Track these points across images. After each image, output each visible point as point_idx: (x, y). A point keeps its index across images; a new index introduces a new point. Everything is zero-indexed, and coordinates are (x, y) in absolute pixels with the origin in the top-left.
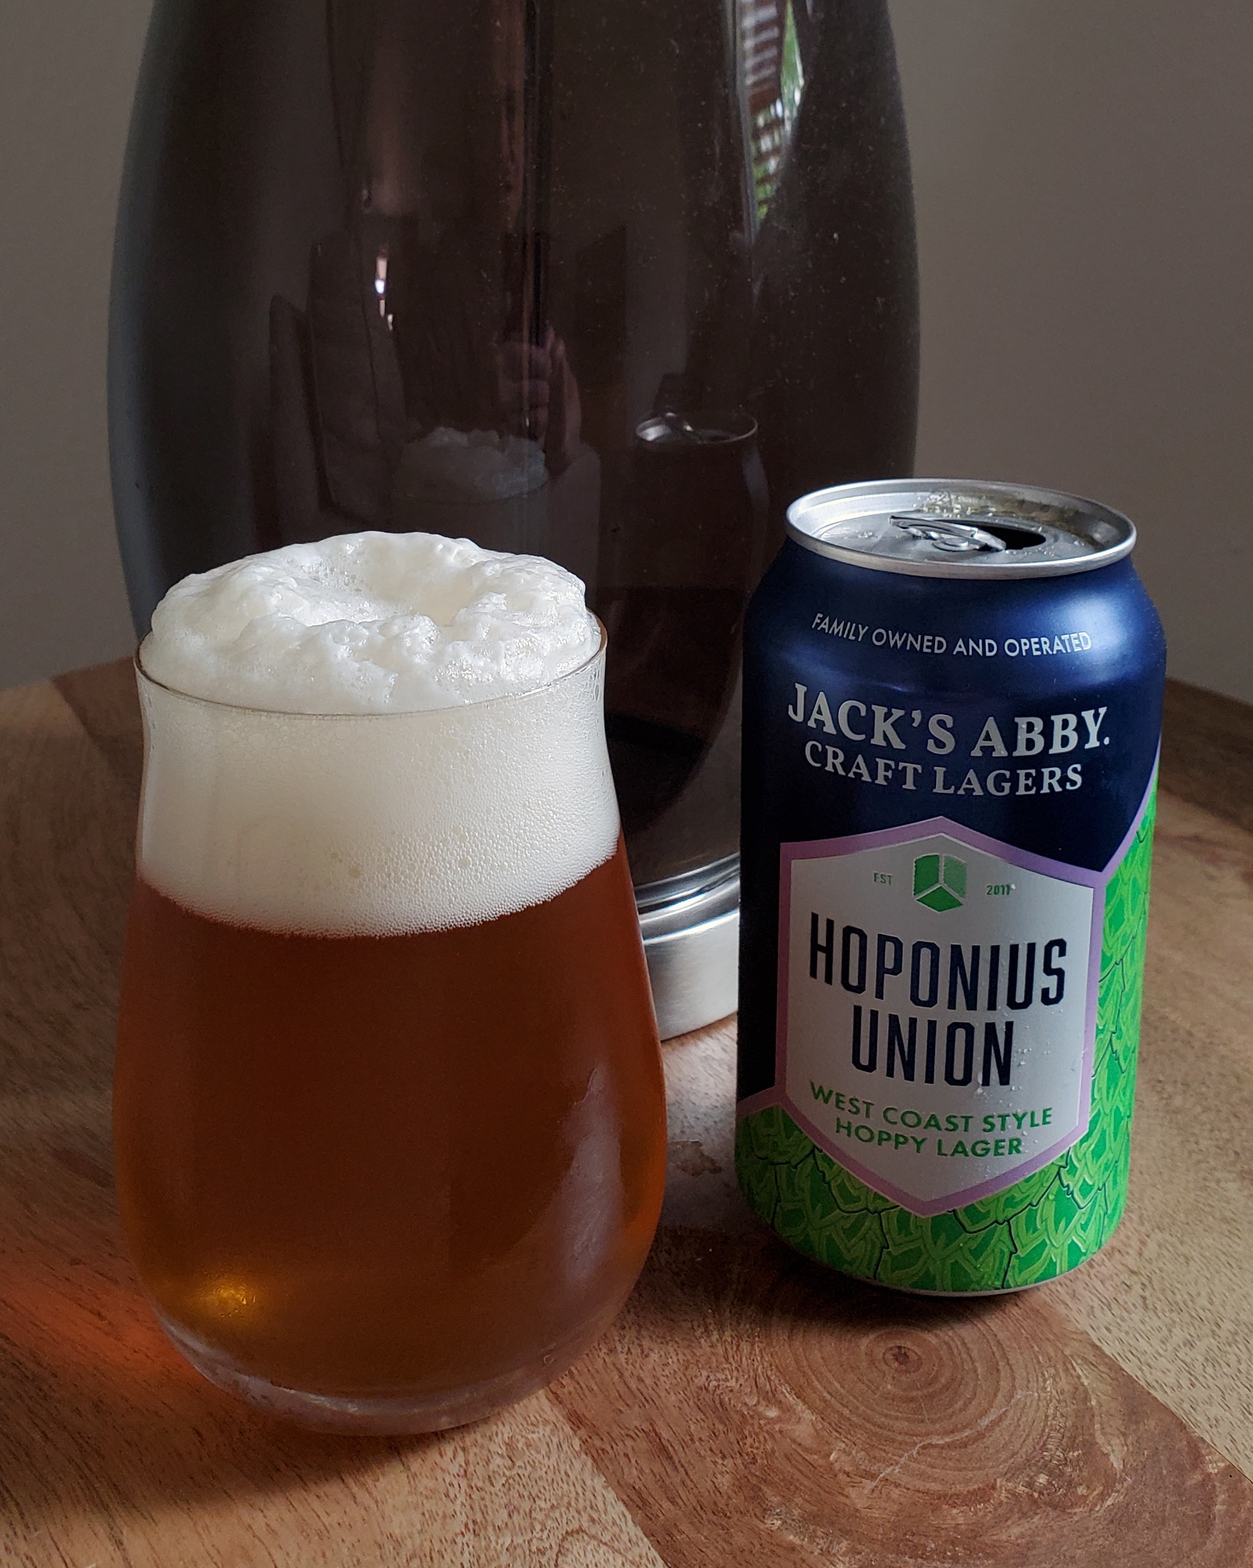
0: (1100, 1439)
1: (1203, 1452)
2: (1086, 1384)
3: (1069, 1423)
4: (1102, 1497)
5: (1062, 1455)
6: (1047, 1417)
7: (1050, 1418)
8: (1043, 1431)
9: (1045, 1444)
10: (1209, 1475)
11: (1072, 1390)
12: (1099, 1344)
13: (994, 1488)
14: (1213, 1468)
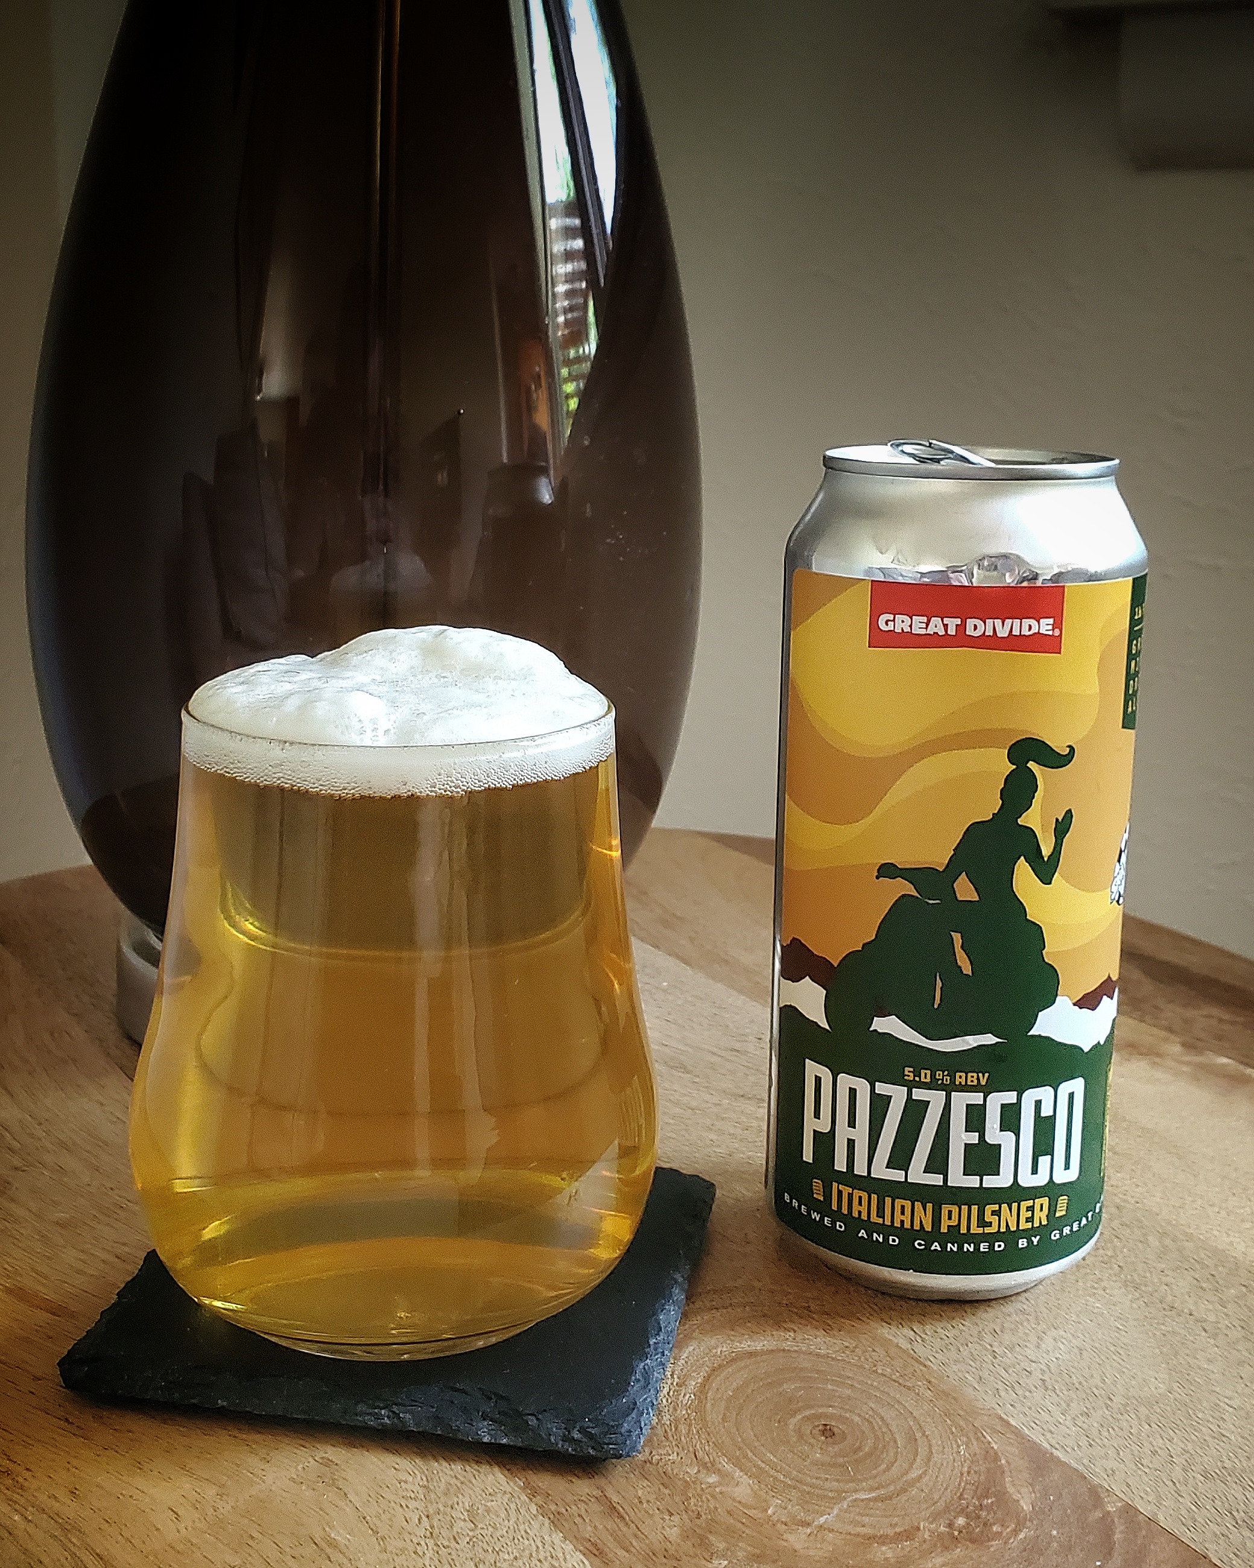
0: (1011, 1489)
1: (1102, 1495)
2: (996, 1448)
3: (982, 1478)
4: (1016, 1532)
5: (977, 1503)
6: (962, 1474)
7: (965, 1475)
8: (959, 1485)
9: (961, 1494)
10: (1109, 1512)
11: (983, 1452)
12: (1005, 1417)
13: (918, 1529)
14: (1112, 1508)
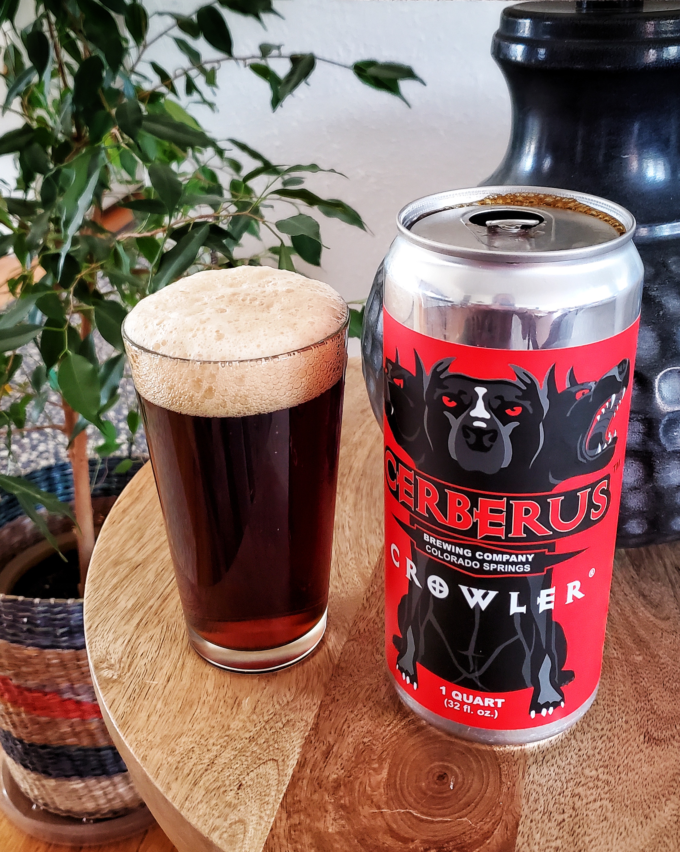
2: (496, 833)
3: (469, 841)
8: (456, 837)
9: (450, 841)
11: (487, 831)
12: (521, 824)
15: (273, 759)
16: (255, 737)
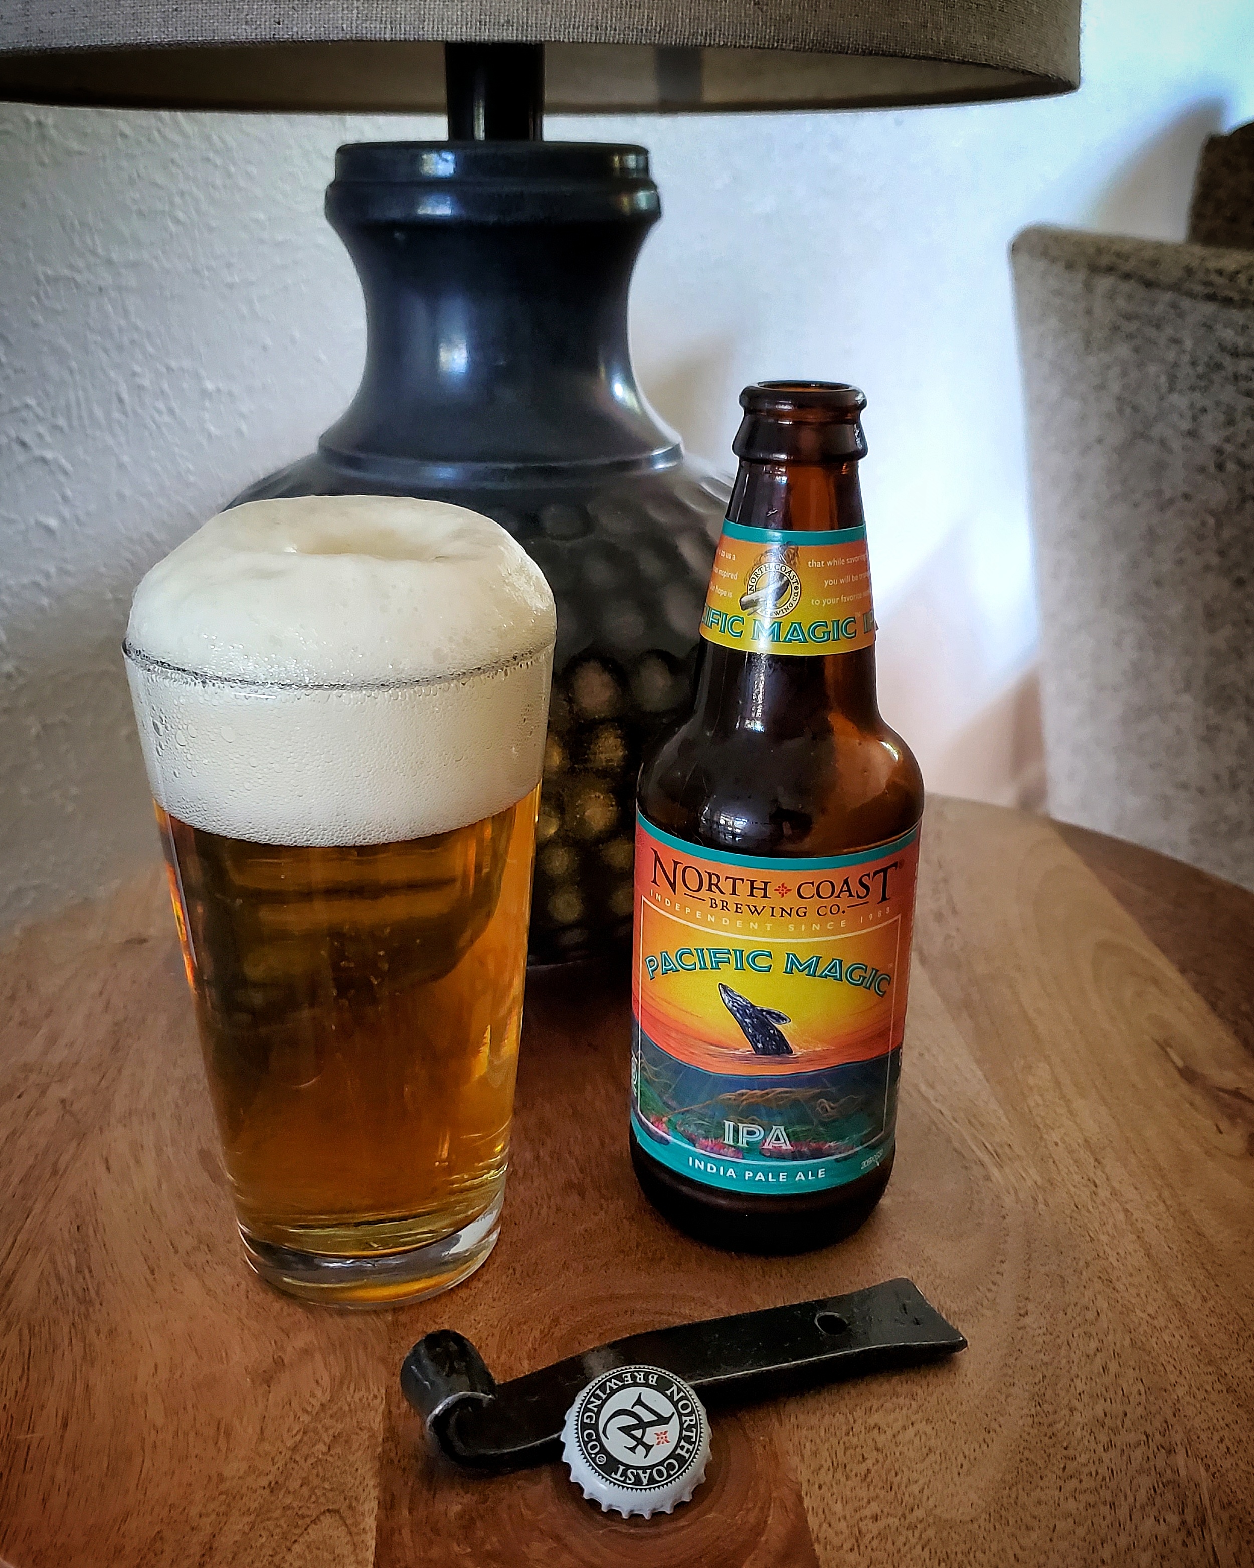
15: (328, 1510)
16: (281, 1481)
